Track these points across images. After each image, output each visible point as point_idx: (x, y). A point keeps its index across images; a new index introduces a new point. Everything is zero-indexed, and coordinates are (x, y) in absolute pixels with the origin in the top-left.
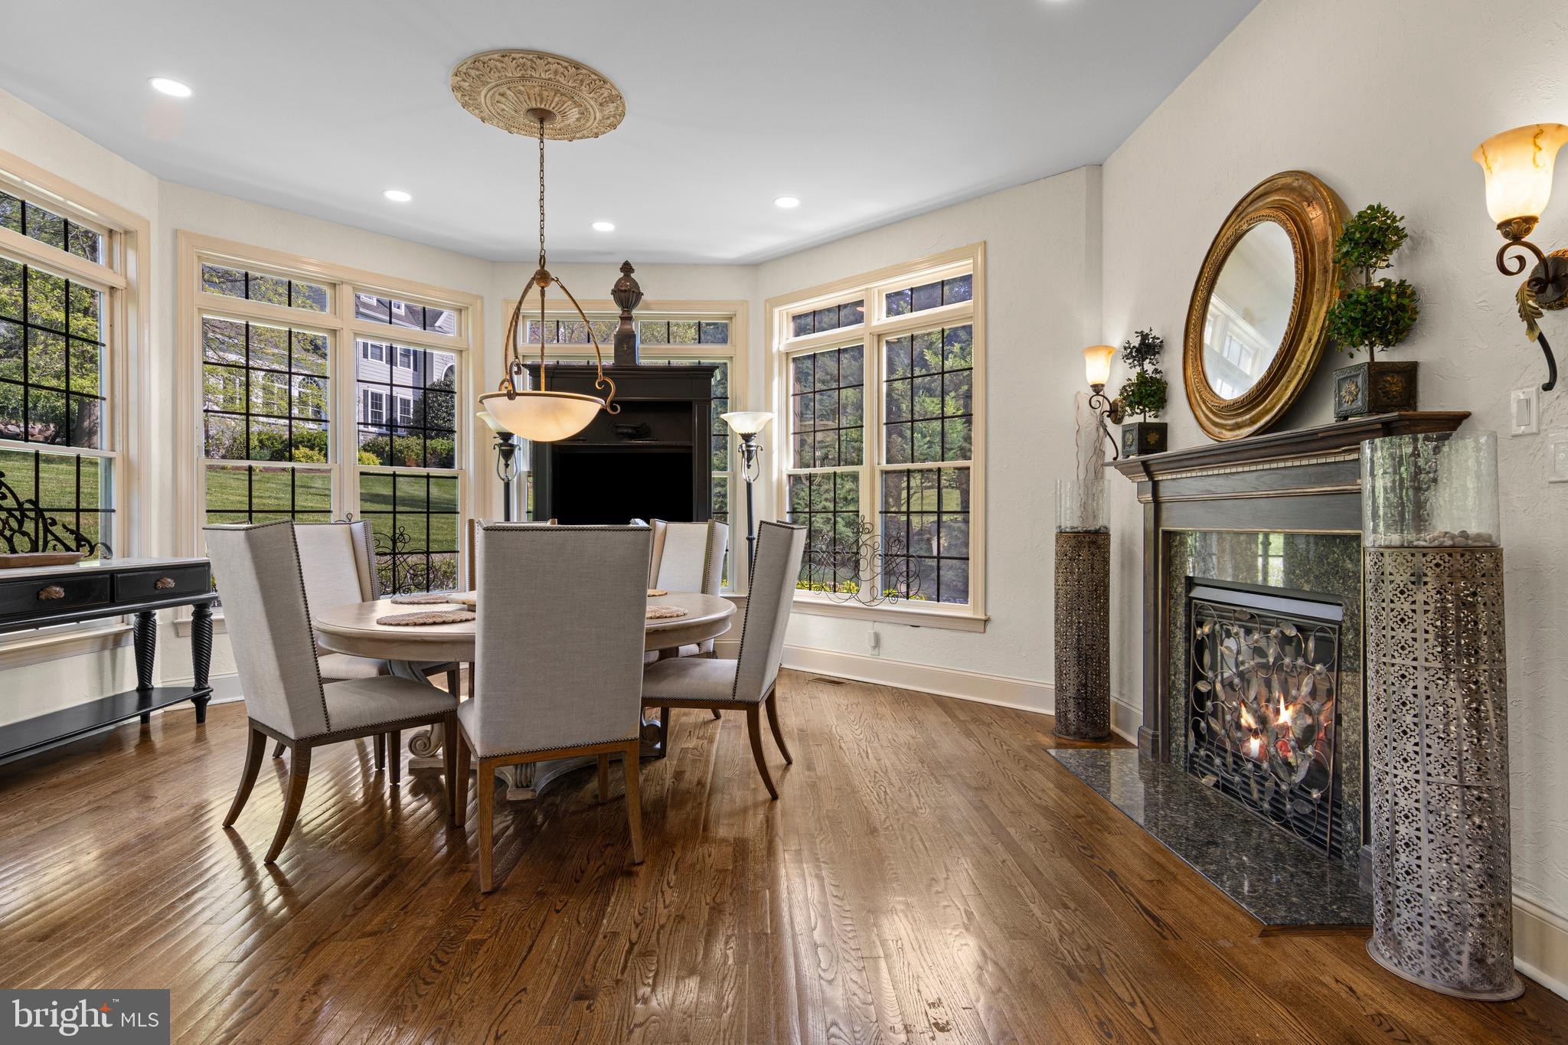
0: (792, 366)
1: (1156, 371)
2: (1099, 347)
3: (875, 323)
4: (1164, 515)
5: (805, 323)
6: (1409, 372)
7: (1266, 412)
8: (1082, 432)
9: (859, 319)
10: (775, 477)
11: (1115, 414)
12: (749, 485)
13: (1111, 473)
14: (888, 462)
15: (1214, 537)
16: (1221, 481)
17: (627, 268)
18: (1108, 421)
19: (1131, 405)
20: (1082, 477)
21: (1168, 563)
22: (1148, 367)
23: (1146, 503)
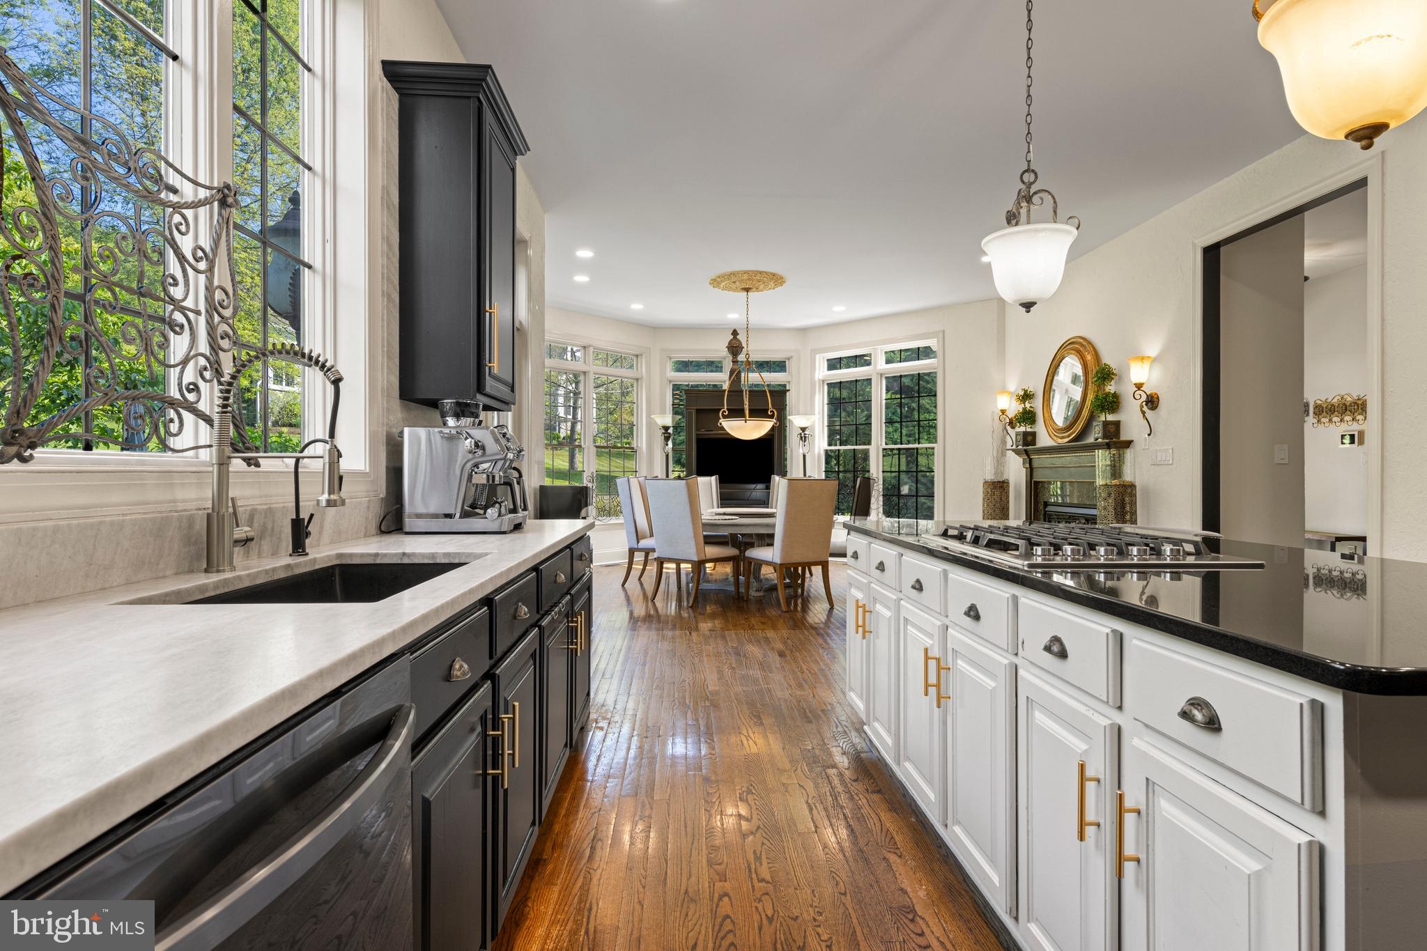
0: (826, 387)
1: (1031, 407)
2: (1004, 390)
3: (879, 367)
4: (1035, 474)
5: (834, 364)
6: (1117, 424)
7: (1073, 433)
8: (996, 433)
9: (868, 363)
10: (816, 452)
11: (1012, 424)
12: (804, 456)
13: (1011, 454)
14: (886, 444)
15: (1067, 484)
16: (1057, 459)
17: (735, 333)
18: (1008, 428)
19: (1020, 422)
20: (995, 455)
21: (1036, 495)
22: (1028, 405)
23: (1027, 468)
